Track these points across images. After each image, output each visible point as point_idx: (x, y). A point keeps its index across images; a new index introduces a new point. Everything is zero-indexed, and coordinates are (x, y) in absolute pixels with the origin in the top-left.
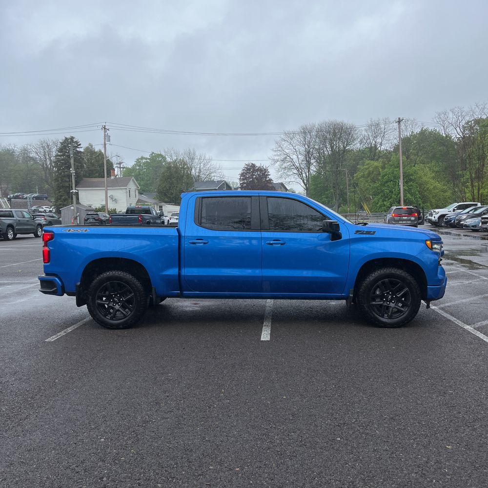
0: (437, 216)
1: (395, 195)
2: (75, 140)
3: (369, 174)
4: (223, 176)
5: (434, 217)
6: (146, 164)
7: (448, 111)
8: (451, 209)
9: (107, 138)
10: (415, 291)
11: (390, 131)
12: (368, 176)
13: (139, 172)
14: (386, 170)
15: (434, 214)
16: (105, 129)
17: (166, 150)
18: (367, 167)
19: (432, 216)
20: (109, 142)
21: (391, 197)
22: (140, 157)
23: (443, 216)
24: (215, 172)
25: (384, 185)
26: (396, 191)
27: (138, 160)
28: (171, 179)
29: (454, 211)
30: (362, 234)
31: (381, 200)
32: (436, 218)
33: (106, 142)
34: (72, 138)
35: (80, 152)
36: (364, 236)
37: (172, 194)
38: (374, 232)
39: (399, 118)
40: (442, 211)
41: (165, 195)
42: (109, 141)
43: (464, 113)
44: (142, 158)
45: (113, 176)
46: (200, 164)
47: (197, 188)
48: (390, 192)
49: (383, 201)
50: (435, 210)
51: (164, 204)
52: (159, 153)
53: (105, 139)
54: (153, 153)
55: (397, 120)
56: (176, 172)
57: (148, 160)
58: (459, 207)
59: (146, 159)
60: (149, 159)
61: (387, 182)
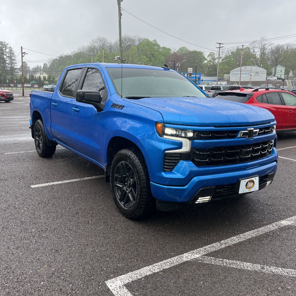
30: (115, 107)
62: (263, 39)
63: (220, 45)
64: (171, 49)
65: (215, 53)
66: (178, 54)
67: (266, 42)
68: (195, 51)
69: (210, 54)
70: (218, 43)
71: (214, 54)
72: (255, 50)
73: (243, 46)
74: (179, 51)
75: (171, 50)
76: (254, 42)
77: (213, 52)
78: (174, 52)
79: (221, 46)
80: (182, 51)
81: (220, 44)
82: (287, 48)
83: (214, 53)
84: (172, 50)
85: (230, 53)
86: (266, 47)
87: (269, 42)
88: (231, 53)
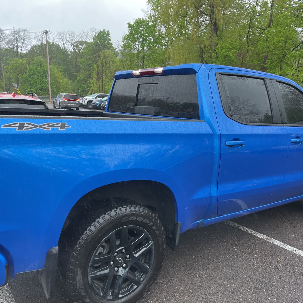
0: (86, 101)
1: (39, 84)
3: (16, 68)
5: (85, 102)
7: (66, 32)
8: (94, 97)
11: (28, 39)
12: (16, 69)
14: (31, 66)
15: (84, 100)
18: (14, 62)
19: (83, 101)
21: (36, 86)
23: (90, 102)
25: (30, 77)
26: (39, 82)
29: (96, 99)
31: (29, 87)
32: (86, 103)
39: (46, 30)
40: (89, 98)
43: (75, 35)
48: (35, 82)
49: (31, 88)
50: (85, 97)
55: (45, 31)
58: (99, 97)
61: (32, 75)
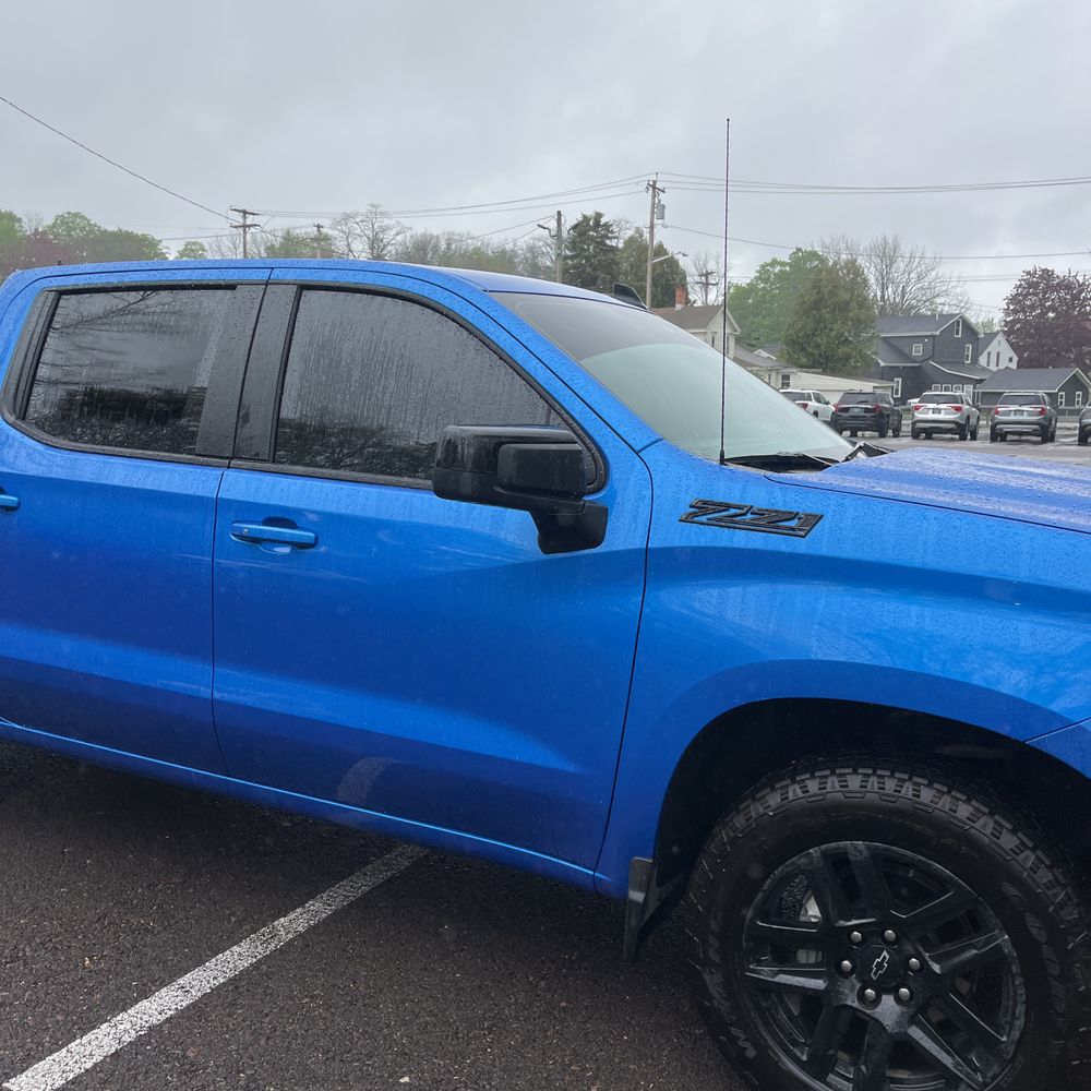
2: (603, 221)
4: (967, 303)
6: (781, 276)
9: (658, 210)
10: (1055, 970)
13: (764, 296)
16: (654, 188)
17: (827, 241)
20: (660, 221)
22: (769, 261)
24: (946, 293)
27: (763, 267)
28: (819, 310)
30: (731, 523)
33: (656, 221)
34: (599, 216)
35: (613, 249)
36: (741, 539)
37: (818, 346)
38: (813, 520)
41: (803, 349)
42: (662, 218)
44: (774, 263)
45: (680, 303)
46: (909, 274)
47: (883, 331)
51: (794, 370)
52: (809, 249)
53: (653, 213)
54: (799, 250)
56: (832, 294)
57: (787, 268)
59: (783, 264)
60: (788, 264)
62: (376, 211)
63: (245, 218)
64: (19, 216)
65: (207, 247)
66: (55, 238)
67: (387, 222)
68: (127, 232)
69: (185, 250)
70: (235, 210)
71: (203, 250)
72: (353, 246)
73: (319, 227)
74: (54, 225)
75: (20, 220)
76: (347, 217)
77: (199, 241)
78: (36, 230)
79: (248, 223)
80: (70, 229)
81: (245, 212)
82: (449, 245)
83: (201, 245)
84: (25, 220)
85: (262, 249)
86: (387, 237)
87: (398, 222)
88: (267, 249)
